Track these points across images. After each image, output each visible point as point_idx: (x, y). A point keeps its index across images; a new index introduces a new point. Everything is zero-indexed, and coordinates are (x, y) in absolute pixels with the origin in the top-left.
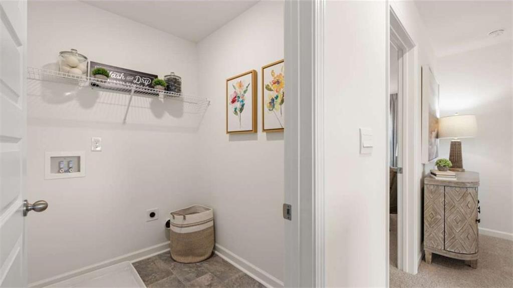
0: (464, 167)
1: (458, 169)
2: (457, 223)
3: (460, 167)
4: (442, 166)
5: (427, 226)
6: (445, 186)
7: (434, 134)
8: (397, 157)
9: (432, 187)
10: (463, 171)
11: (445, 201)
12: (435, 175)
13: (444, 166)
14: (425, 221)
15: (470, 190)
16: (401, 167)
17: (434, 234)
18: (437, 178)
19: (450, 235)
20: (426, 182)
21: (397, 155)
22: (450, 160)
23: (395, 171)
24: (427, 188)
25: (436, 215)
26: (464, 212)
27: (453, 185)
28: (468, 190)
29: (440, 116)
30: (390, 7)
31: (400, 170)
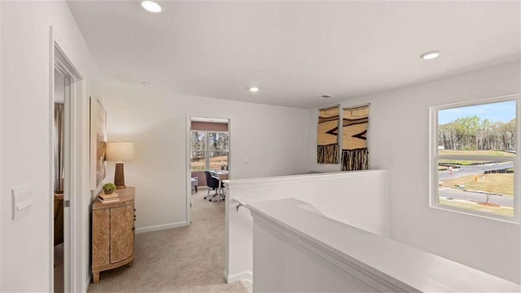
0: (125, 184)
1: (121, 187)
2: (120, 236)
3: (123, 184)
4: (108, 190)
5: (95, 249)
6: (110, 208)
7: (102, 158)
8: (63, 179)
9: (99, 211)
10: (125, 187)
11: (110, 221)
12: (102, 199)
13: (110, 190)
14: (93, 245)
15: (129, 207)
16: (68, 200)
17: (101, 254)
18: (104, 202)
19: (114, 249)
20: (94, 208)
21: (63, 177)
22: (115, 184)
23: (61, 199)
24: (95, 213)
25: (103, 236)
26: (124, 226)
27: (116, 206)
28: (127, 207)
29: (108, 140)
30: (55, 42)
31: (67, 204)
